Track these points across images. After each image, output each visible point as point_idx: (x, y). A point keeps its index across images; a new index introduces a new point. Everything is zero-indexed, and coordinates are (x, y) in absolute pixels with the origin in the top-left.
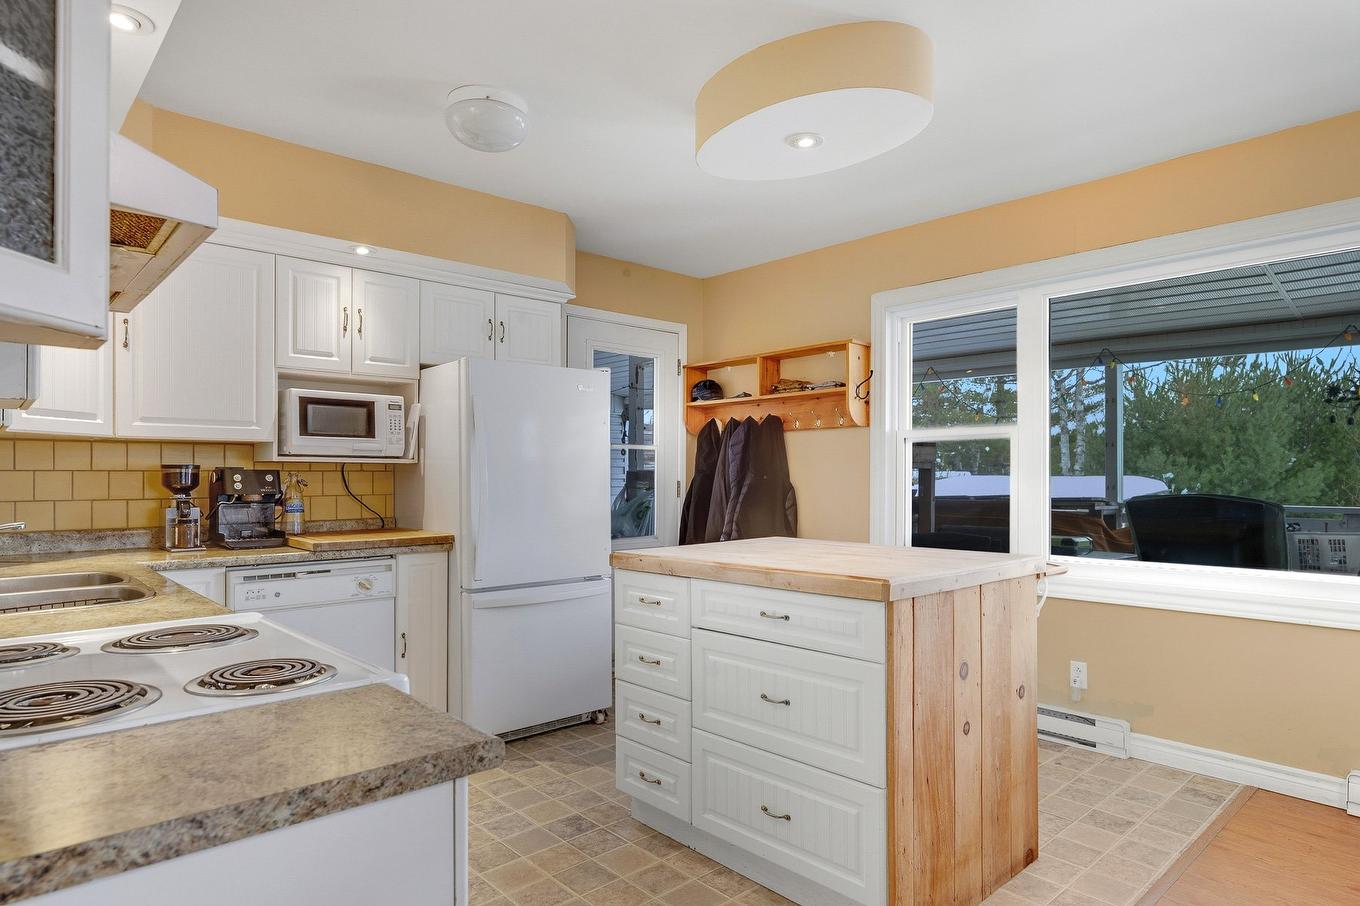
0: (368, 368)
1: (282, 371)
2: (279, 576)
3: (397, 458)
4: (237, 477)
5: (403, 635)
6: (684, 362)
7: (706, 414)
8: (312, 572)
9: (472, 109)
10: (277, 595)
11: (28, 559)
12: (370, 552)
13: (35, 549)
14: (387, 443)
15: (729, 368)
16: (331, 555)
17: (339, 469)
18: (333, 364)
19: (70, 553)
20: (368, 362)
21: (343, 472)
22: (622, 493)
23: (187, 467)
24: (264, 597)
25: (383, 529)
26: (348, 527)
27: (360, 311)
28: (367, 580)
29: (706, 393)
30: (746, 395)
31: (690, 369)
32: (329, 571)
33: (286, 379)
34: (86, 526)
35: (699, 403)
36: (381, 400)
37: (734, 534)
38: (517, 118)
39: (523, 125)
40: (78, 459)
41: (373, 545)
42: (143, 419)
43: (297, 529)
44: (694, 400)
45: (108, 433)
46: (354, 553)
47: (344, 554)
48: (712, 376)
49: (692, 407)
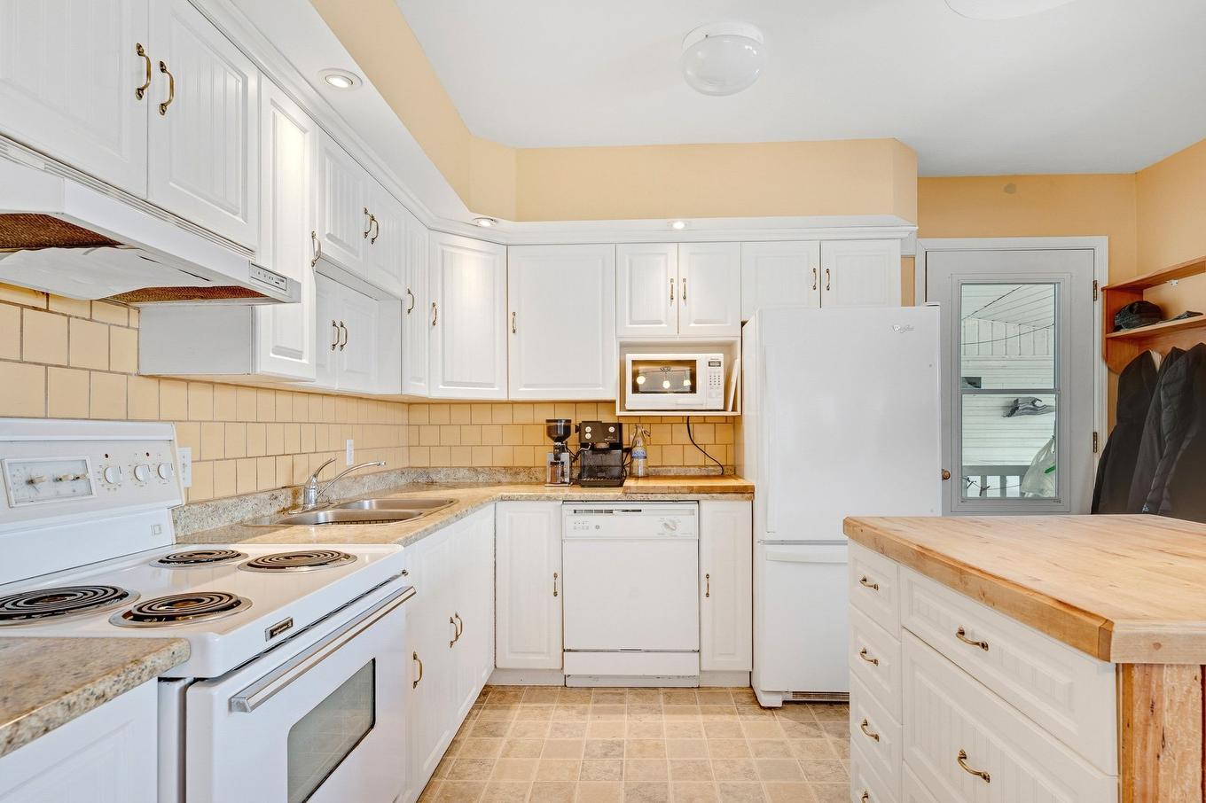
0: (692, 330)
1: (622, 340)
2: (601, 511)
3: (719, 410)
4: (588, 429)
5: (708, 576)
6: (1104, 282)
7: (1140, 345)
8: (627, 511)
9: (699, 54)
10: (597, 527)
11: (477, 485)
12: (674, 497)
13: (481, 479)
14: (709, 397)
15: (1174, 282)
16: (639, 497)
17: (685, 421)
18: (663, 331)
19: (500, 483)
20: (692, 325)
21: (688, 423)
22: (1049, 446)
23: (561, 421)
24: (588, 528)
25: (722, 476)
26: (692, 473)
27: (684, 280)
28: (673, 522)
29: (1133, 319)
30: (1190, 314)
31: (1111, 291)
32: (640, 511)
33: (625, 347)
34: (509, 464)
35: (1123, 332)
36: (702, 359)
37: (1165, 504)
38: (747, 47)
39: (755, 52)
40: (504, 416)
41: (675, 490)
42: (526, 386)
43: (641, 472)
44: (1118, 328)
45: (503, 397)
46: (659, 497)
47: (651, 497)
48: (1150, 296)
49: (1112, 338)
